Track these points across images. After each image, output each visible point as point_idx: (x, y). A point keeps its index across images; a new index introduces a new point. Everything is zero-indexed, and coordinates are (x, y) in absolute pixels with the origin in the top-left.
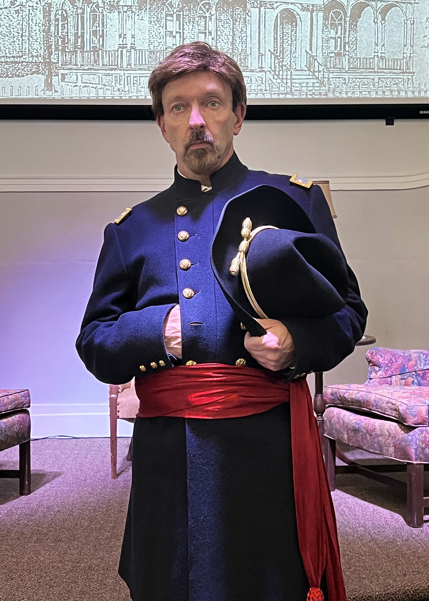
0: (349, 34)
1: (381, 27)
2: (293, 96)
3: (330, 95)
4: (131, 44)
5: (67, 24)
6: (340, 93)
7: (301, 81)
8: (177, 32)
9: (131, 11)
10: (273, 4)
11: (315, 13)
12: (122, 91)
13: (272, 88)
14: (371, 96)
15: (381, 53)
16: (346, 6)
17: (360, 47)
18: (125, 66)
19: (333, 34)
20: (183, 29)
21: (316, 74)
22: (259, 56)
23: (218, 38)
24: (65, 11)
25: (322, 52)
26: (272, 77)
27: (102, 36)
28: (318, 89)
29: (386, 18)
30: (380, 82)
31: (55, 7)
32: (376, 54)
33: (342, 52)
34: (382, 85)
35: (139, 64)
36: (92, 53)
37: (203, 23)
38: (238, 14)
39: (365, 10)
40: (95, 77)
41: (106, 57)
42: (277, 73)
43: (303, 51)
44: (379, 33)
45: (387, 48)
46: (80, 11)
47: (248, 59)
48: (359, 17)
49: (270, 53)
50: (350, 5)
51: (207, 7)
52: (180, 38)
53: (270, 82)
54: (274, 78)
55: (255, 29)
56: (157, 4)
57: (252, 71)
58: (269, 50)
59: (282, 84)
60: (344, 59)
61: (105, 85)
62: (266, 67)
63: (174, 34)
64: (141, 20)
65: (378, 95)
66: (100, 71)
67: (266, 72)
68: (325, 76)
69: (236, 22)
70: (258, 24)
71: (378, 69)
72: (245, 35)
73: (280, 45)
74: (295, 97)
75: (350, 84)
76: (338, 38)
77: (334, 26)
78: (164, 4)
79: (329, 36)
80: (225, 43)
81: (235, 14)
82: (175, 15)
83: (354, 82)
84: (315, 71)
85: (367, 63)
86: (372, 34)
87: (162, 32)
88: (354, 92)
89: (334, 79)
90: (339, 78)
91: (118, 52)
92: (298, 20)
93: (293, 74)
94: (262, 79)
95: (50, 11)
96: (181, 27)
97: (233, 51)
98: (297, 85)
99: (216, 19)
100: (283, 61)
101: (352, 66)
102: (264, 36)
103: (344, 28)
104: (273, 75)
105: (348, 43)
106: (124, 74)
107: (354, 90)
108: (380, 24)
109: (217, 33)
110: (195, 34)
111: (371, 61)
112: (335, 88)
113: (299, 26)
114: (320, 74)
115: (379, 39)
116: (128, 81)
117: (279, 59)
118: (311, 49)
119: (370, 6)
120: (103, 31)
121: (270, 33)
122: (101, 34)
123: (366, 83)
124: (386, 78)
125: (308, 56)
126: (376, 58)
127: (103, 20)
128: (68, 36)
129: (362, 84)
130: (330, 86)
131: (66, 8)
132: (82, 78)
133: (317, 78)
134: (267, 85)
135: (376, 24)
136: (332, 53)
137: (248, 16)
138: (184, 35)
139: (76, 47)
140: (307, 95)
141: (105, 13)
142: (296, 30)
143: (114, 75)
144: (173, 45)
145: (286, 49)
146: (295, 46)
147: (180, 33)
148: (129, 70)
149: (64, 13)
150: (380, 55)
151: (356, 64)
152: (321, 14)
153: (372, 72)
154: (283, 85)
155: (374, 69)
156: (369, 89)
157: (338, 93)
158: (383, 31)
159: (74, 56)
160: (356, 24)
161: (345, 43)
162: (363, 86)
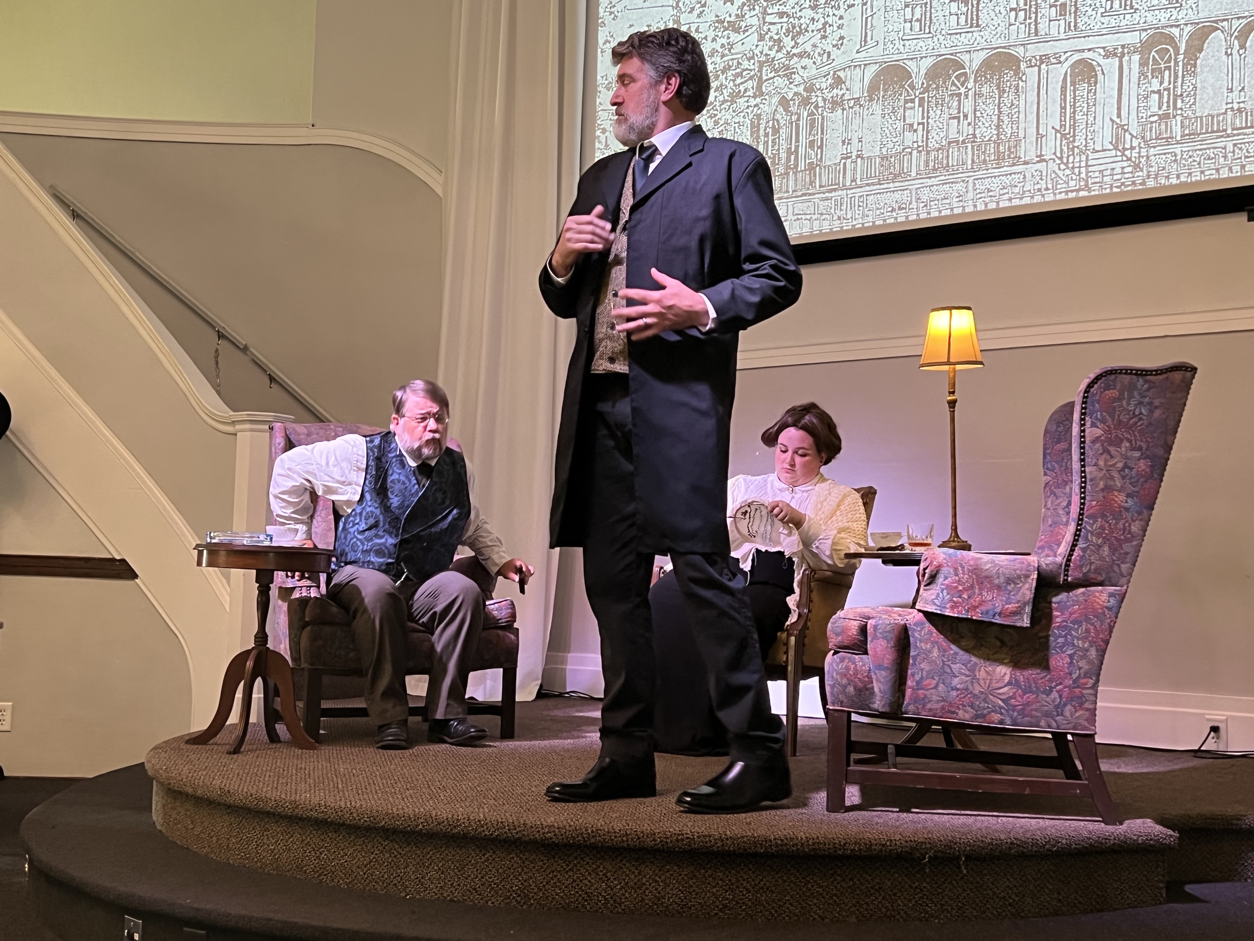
0: (1183, 80)
1: (1238, 60)
2: (1090, 192)
3: (1150, 183)
4: (858, 151)
5: (779, 138)
6: (1168, 177)
7: (1102, 167)
8: (919, 124)
9: (859, 104)
10: (1060, 57)
11: (1126, 58)
12: (844, 219)
13: (1056, 185)
14: (1221, 177)
15: (1239, 103)
16: (1178, 36)
17: (1201, 99)
18: (848, 184)
19: (1155, 85)
20: (928, 117)
21: (1128, 153)
22: (1037, 138)
23: (977, 121)
24: (778, 121)
25: (1138, 117)
26: (1056, 168)
27: (821, 147)
28: (1131, 175)
29: (1248, 44)
30: (1237, 151)
31: (765, 118)
32: (1230, 106)
33: (1171, 111)
34: (1239, 156)
35: (867, 177)
36: (808, 172)
37: (956, 103)
38: (1007, 81)
39: (1210, 38)
40: (810, 204)
41: (825, 175)
42: (1065, 160)
43: (1107, 120)
44: (1234, 71)
45: (1248, 94)
46: (794, 118)
47: (1020, 146)
48: (1201, 51)
49: (1054, 131)
50: (1185, 34)
51: (962, 79)
52: (923, 130)
53: (1053, 176)
54: (1059, 169)
55: (1032, 98)
56: (894, 88)
57: (1026, 163)
58: (1053, 128)
59: (1073, 175)
60: (1174, 122)
61: (822, 214)
62: (1048, 153)
63: (915, 127)
64: (872, 114)
65: (1232, 172)
66: (817, 196)
67: (1047, 162)
68: (1142, 155)
69: (1004, 93)
70: (1036, 90)
71: (1233, 129)
72: (1016, 110)
73: (1071, 117)
74: (1093, 193)
75: (1184, 162)
76: (1165, 90)
77: (1158, 72)
78: (903, 87)
79: (1150, 89)
80: (987, 128)
81: (1003, 81)
82: (917, 100)
83: (1190, 157)
84: (1125, 149)
85: (1213, 123)
86: (1222, 75)
87: (899, 127)
88: (1190, 174)
89: (1157, 157)
90: (1165, 154)
91: (840, 165)
92: (1099, 73)
93: (1090, 158)
94: (1041, 172)
95: (759, 124)
96: (925, 115)
97: (998, 137)
98: (1097, 174)
99: (975, 94)
100: (1074, 141)
101: (1187, 132)
102: (1045, 107)
103: (1175, 73)
104: (1059, 164)
105: (1182, 95)
106: (847, 195)
107: (1191, 169)
108: (1236, 56)
109: (975, 114)
110: (945, 121)
111: (1221, 118)
112: (1158, 171)
113: (1100, 82)
114: (1133, 151)
115: (1234, 81)
116: (851, 204)
117: (1069, 139)
118: (1119, 116)
119: (1219, 29)
120: (822, 139)
121: (1054, 101)
122: (819, 144)
123: (1213, 156)
124: (1248, 143)
125: (1115, 126)
126: (1230, 113)
127: (822, 124)
128: (779, 154)
129: (1205, 159)
130: (1151, 169)
131: (778, 116)
132: (794, 208)
133: (1129, 159)
134: (1049, 181)
135: (1230, 57)
136: (1154, 116)
137: (1022, 81)
138: (930, 126)
139: (788, 167)
140: (1111, 188)
141: (825, 114)
142: (1095, 89)
143: (833, 199)
144: (914, 142)
145: (1079, 121)
146: (1093, 115)
147: (923, 124)
148: (853, 188)
149: (776, 124)
150: (1236, 106)
151: (1194, 127)
152: (1136, 58)
153: (1221, 137)
154: (1074, 177)
155: (1225, 130)
156: (1217, 164)
157: (1164, 178)
158: (1242, 67)
159: (785, 181)
160: (1196, 63)
161: (1176, 96)
162: (1206, 162)
